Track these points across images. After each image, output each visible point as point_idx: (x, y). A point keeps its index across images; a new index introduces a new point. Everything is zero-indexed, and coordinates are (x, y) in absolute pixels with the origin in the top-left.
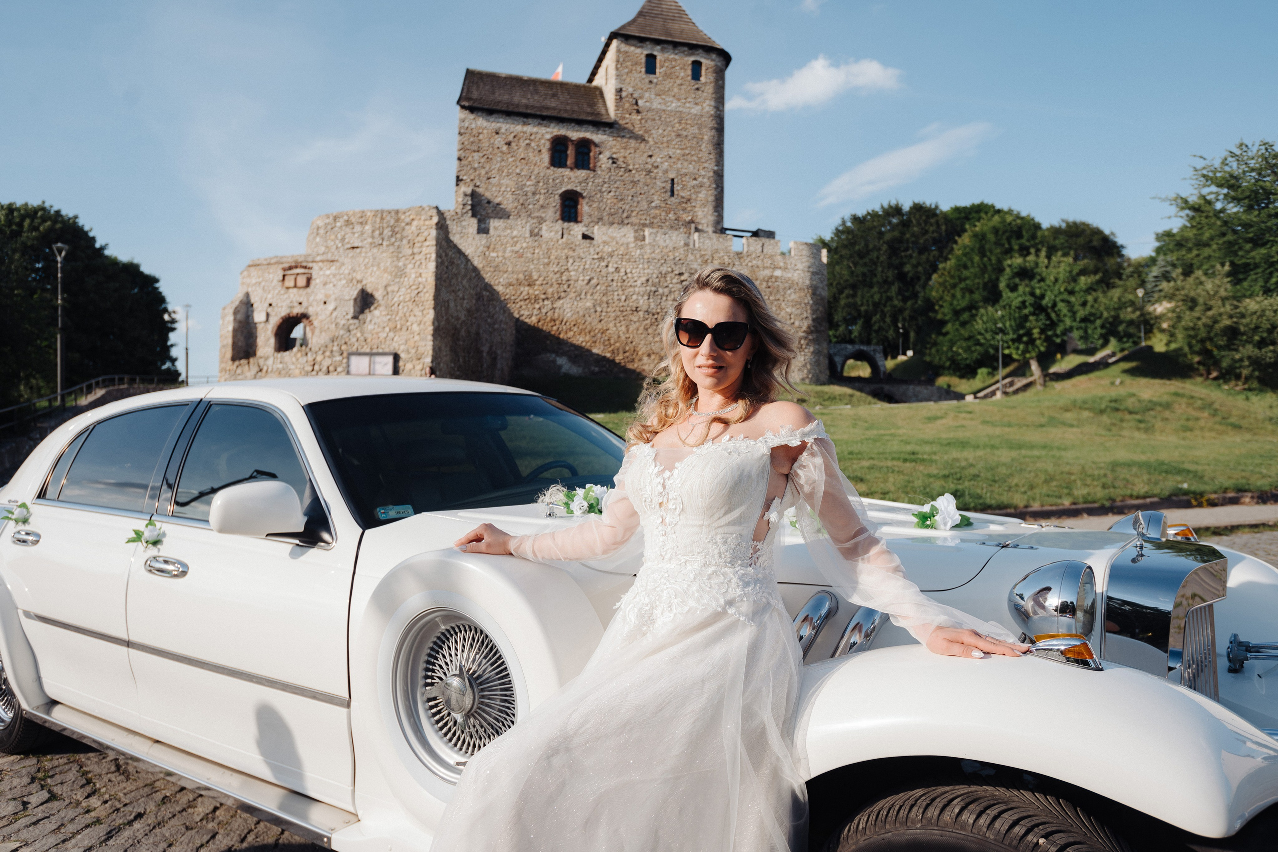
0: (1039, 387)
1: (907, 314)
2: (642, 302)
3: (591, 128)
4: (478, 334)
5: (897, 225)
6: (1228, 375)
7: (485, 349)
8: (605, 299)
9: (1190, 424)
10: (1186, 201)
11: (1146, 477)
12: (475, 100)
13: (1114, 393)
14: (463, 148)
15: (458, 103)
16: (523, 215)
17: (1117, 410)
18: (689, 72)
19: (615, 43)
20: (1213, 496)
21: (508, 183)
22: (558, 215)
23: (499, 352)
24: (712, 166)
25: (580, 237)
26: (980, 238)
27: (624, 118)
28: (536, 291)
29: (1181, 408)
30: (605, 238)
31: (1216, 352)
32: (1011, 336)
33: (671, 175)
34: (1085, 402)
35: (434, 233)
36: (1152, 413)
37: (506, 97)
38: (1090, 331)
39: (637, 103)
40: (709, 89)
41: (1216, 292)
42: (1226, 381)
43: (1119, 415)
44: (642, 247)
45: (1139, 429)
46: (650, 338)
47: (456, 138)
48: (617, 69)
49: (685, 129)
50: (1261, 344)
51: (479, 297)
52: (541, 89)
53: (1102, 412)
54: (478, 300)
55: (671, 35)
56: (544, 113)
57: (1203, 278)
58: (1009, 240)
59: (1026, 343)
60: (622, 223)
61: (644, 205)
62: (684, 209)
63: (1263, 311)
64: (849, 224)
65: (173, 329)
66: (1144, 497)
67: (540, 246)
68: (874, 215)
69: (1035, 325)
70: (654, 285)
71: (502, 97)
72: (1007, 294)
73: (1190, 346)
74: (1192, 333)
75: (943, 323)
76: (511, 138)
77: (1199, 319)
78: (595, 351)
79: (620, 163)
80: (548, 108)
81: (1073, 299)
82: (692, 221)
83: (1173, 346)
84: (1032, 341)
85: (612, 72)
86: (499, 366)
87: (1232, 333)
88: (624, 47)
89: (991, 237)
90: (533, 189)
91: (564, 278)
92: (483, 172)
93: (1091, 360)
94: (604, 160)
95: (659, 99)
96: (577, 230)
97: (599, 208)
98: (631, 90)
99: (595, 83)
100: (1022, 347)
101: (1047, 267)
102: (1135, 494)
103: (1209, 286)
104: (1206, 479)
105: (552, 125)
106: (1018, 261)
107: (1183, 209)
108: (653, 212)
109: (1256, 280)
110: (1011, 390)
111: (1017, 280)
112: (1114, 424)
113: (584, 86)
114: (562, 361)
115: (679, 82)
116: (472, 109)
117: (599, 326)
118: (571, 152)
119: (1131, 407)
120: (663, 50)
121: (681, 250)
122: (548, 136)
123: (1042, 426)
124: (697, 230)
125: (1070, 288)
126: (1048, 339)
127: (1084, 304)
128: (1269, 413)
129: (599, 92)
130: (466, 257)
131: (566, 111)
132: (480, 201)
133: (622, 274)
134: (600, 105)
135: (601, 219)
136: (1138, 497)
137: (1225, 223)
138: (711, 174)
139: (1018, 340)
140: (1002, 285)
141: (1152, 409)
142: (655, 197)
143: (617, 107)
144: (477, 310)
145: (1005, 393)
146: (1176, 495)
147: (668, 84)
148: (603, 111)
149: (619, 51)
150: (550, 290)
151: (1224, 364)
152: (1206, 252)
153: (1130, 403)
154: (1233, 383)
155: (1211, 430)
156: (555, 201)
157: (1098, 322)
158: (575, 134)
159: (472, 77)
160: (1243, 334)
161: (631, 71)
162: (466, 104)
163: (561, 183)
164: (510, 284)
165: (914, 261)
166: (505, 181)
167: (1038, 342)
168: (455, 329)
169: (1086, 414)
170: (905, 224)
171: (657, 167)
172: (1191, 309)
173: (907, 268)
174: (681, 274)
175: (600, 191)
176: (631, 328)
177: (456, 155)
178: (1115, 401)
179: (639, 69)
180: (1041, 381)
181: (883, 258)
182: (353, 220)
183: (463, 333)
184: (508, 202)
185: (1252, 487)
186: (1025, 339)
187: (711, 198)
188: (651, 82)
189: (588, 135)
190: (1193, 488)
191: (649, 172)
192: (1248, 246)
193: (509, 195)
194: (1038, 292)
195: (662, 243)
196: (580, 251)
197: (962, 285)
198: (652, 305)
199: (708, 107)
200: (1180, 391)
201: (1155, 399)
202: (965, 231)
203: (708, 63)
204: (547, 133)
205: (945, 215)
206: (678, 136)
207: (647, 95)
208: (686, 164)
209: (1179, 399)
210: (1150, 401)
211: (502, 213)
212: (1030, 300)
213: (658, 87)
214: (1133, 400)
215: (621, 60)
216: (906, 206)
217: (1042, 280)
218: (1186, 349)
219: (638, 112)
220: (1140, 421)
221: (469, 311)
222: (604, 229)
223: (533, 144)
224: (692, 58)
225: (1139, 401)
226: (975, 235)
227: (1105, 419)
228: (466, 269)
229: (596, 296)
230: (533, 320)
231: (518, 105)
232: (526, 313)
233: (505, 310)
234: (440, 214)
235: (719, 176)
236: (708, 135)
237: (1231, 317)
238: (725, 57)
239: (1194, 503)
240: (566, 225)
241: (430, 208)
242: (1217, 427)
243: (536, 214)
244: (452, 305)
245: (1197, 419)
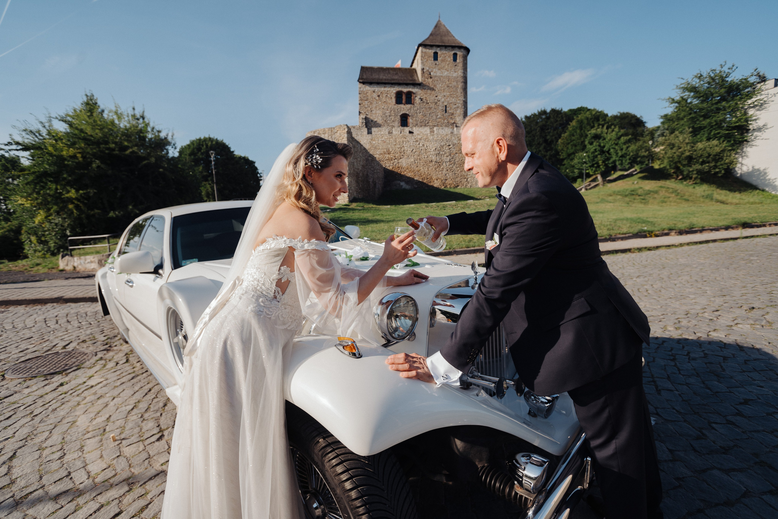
0: (601, 186)
1: (547, 157)
2: (434, 158)
3: (412, 86)
4: (367, 175)
5: (545, 118)
6: (686, 178)
7: (371, 180)
8: (419, 158)
9: (666, 200)
10: (673, 100)
11: (628, 225)
12: (365, 79)
13: (633, 187)
14: (361, 100)
15: (358, 81)
16: (386, 125)
17: (633, 195)
18: (452, 58)
19: (420, 48)
20: (657, 233)
21: (379, 112)
22: (400, 124)
23: (377, 181)
24: (462, 98)
25: (408, 132)
26: (581, 122)
27: (425, 81)
28: (391, 156)
29: (663, 193)
30: (418, 132)
31: (681, 167)
32: (590, 164)
33: (445, 104)
34: (619, 192)
35: (346, 135)
36: (649, 195)
37: (377, 77)
38: (624, 161)
39: (430, 74)
40: (461, 65)
41: (684, 141)
42: (686, 180)
43: (634, 197)
44: (433, 135)
45: (641, 203)
46: (437, 172)
47: (358, 95)
48: (422, 60)
49: (451, 83)
50: (703, 163)
51: (367, 160)
52: (391, 72)
53: (626, 196)
54: (366, 161)
55: (444, 43)
56: (392, 82)
57: (679, 135)
58: (593, 122)
59: (596, 167)
60: (425, 126)
61: (434, 117)
62: (451, 118)
63: (705, 148)
64: (524, 120)
65: (261, 180)
66: (625, 234)
67: (392, 138)
68: (534, 115)
69: (600, 159)
70: (438, 151)
71: (375, 76)
72: (589, 146)
73: (670, 166)
74: (671, 159)
75: (563, 160)
76: (379, 94)
77: (675, 153)
78: (416, 179)
79: (424, 100)
80: (394, 80)
81: (617, 147)
82: (454, 123)
83: (662, 166)
84: (599, 166)
85: (420, 61)
86: (377, 187)
87: (690, 159)
88: (424, 50)
89: (585, 122)
90: (389, 114)
91: (402, 150)
92: (369, 109)
93: (626, 173)
94: (417, 100)
95: (439, 72)
96: (407, 129)
97: (416, 120)
98: (427, 68)
99: (413, 67)
100: (594, 169)
101: (607, 133)
102: (621, 232)
103: (681, 138)
104: (656, 225)
105: (396, 87)
106: (593, 131)
107: (672, 103)
108: (438, 120)
109: (704, 134)
110: (588, 188)
111: (593, 140)
112: (630, 201)
113: (409, 69)
114: (402, 184)
115: (448, 63)
116: (363, 83)
117: (417, 169)
118: (404, 97)
119: (639, 193)
120: (441, 50)
121: (449, 136)
122: (395, 92)
123: (597, 203)
124: (456, 126)
125: (616, 142)
126: (606, 165)
127: (622, 150)
128: (703, 194)
129: (415, 71)
130: (360, 144)
131: (401, 80)
132: (369, 121)
133: (425, 147)
134: (415, 76)
135: (417, 125)
136: (623, 234)
137: (691, 109)
138: (462, 102)
139: (592, 166)
140: (586, 143)
141: (649, 194)
142: (439, 114)
143: (422, 76)
144: (367, 165)
145: (586, 189)
146: (640, 232)
147: (443, 64)
148: (416, 79)
149: (422, 52)
150: (397, 155)
151: (685, 173)
152: (682, 122)
153: (640, 192)
154: (688, 181)
155: (675, 202)
156: (398, 118)
157: (628, 157)
158: (405, 90)
159: (364, 70)
160: (695, 159)
161: (427, 60)
162: (361, 81)
163: (400, 111)
164: (381, 154)
165: (551, 134)
166: (378, 112)
167: (601, 167)
168: (357, 173)
169: (619, 197)
170: (548, 118)
171: (439, 101)
172: (672, 149)
173: (548, 137)
174: (449, 145)
175: (416, 113)
176: (430, 169)
177: (358, 102)
178: (633, 191)
179: (431, 59)
180: (602, 183)
181: (538, 134)
182: (321, 132)
183: (361, 175)
184: (379, 121)
185: (676, 228)
186: (595, 165)
187: (462, 112)
188: (436, 64)
189: (411, 90)
190: (648, 229)
191: (436, 103)
192: (701, 119)
193: (380, 118)
194: (602, 145)
195: (441, 133)
196: (408, 139)
197: (572, 143)
198: (438, 159)
199: (460, 73)
200: (663, 185)
201: (651, 189)
202: (573, 119)
203: (460, 53)
204: (394, 90)
205: (565, 113)
206: (448, 86)
207: (434, 70)
208: (451, 98)
209: (662, 189)
210: (649, 190)
211: (378, 125)
212: (598, 148)
213: (439, 66)
214: (641, 190)
215: (423, 55)
216: (548, 110)
217: (604, 139)
218: (668, 167)
219: (431, 78)
220: (643, 199)
221: (363, 166)
222: (417, 128)
223: (389, 95)
224: (453, 52)
225: (644, 190)
226: (578, 121)
227: (627, 199)
228: (361, 149)
229: (415, 157)
230: (391, 168)
231: (382, 80)
232: (388, 165)
233: (378, 164)
234: (348, 127)
235: (465, 103)
236: (460, 85)
237: (690, 151)
238: (467, 50)
239: (648, 235)
240: (402, 128)
241: (344, 125)
242: (678, 200)
243: (391, 124)
244: (355, 164)
245: (669, 197)
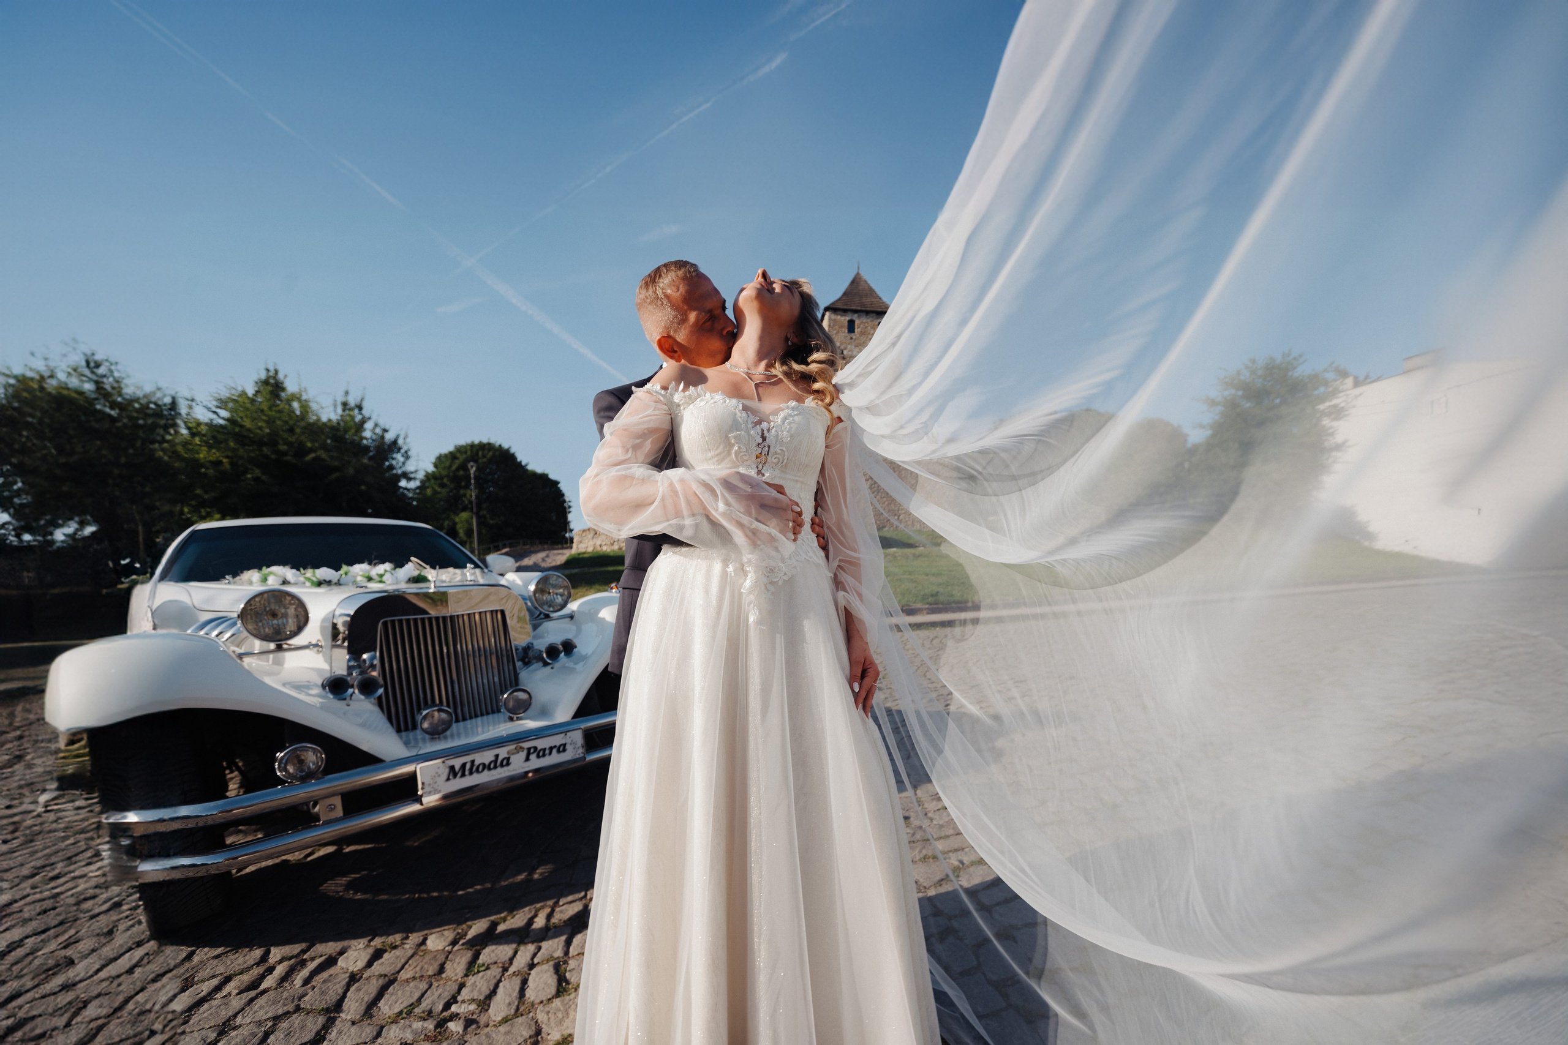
19: (827, 314)
39: (842, 353)
55: (864, 306)
88: (834, 317)
95: (857, 351)
120: (859, 317)
149: (830, 319)
161: (838, 332)
179: (843, 330)
188: (851, 338)
207: (849, 347)
213: (856, 341)
215: (832, 325)
